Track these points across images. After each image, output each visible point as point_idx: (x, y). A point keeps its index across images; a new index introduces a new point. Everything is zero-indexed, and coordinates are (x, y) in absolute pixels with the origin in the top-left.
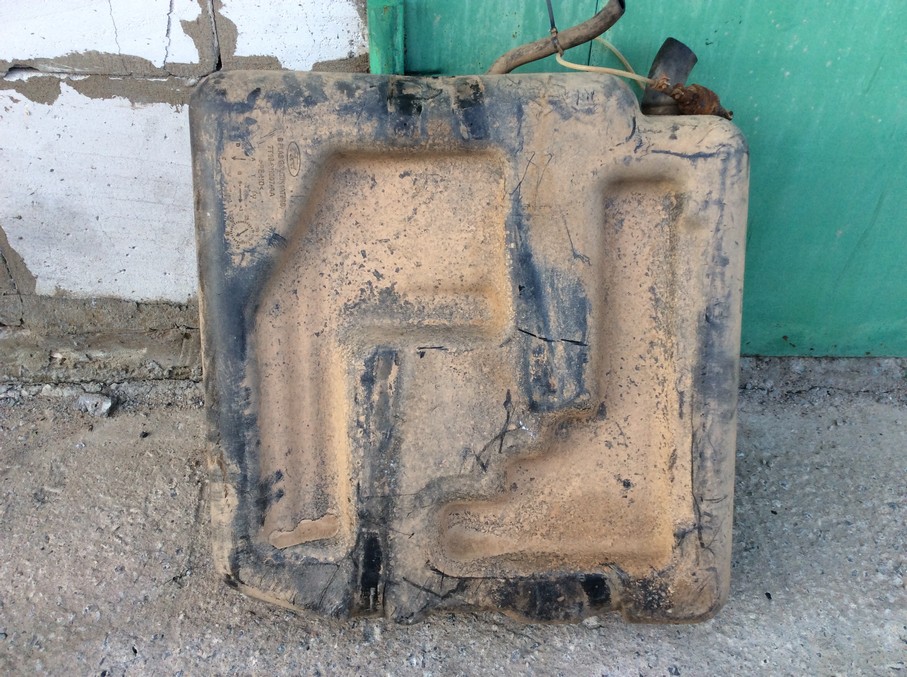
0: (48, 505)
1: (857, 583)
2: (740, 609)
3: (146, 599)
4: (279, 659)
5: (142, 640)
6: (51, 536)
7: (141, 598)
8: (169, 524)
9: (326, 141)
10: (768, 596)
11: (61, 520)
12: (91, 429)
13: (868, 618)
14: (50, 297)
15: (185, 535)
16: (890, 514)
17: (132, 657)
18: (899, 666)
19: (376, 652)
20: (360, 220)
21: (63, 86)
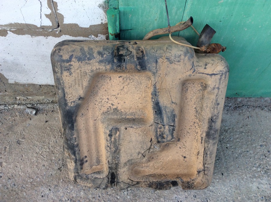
0: (21, 145)
1: (248, 170)
2: (214, 178)
3: (51, 175)
4: (89, 192)
5: (51, 187)
6: (23, 155)
7: (50, 174)
8: (56, 151)
9: (95, 71)
10: (223, 174)
11: (25, 150)
12: (31, 119)
13: (249, 181)
14: (13, 84)
15: (60, 155)
16: (260, 148)
17: (49, 192)
18: (256, 195)
19: (115, 191)
20: (107, 90)
21: (8, 32)
